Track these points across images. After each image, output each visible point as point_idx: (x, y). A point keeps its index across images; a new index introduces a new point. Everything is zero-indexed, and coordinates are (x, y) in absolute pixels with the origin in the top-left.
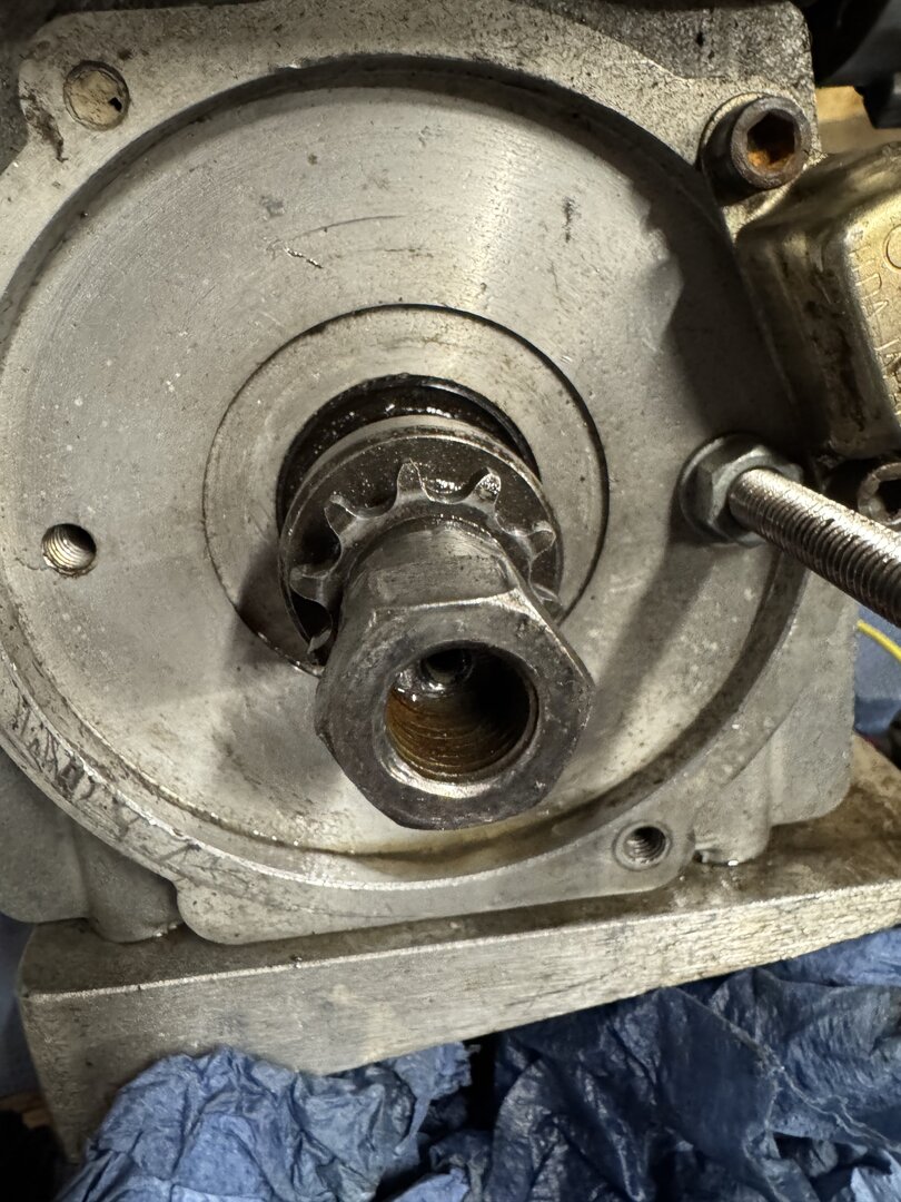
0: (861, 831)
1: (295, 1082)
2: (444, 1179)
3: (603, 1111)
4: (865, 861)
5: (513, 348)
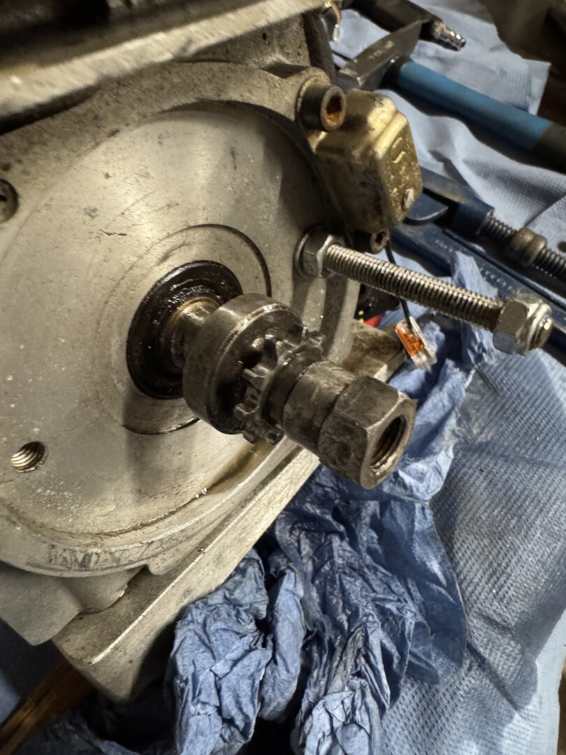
0: (360, 354)
1: (224, 593)
2: (286, 577)
3: (318, 511)
4: (369, 366)
5: (218, 232)
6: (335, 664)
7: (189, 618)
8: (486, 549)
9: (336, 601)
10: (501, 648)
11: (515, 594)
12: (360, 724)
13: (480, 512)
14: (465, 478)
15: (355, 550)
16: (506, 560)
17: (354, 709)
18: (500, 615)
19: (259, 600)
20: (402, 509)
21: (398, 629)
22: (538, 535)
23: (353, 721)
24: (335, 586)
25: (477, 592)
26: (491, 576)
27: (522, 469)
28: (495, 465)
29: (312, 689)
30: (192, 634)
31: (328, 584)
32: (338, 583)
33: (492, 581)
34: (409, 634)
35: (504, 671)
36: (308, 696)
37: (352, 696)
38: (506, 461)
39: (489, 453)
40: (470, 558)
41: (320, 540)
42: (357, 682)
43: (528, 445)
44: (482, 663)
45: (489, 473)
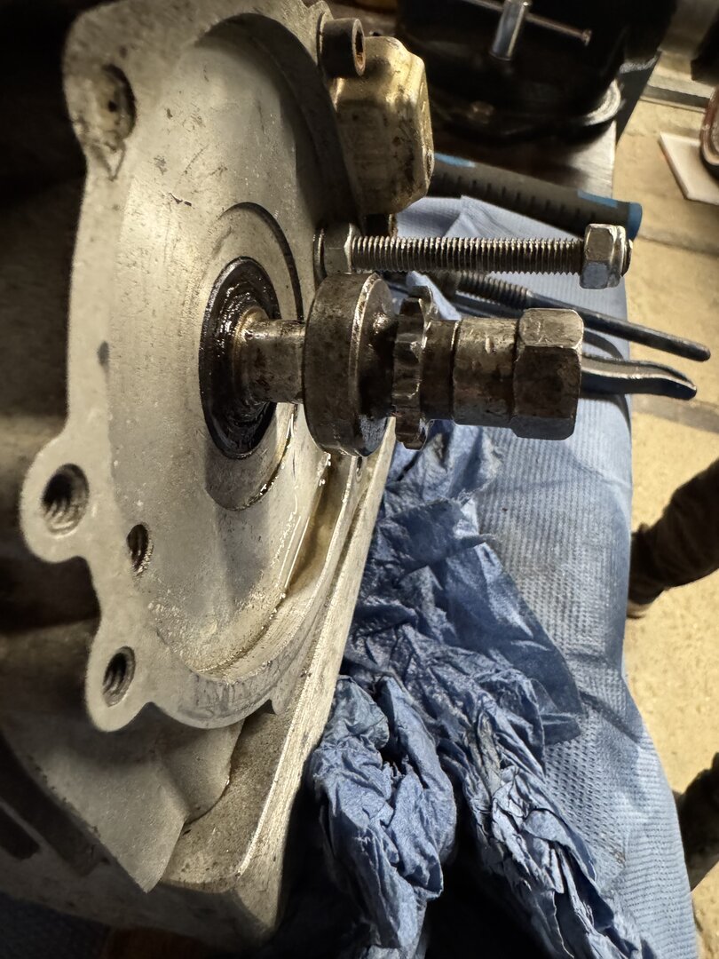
6: (479, 761)
7: (326, 764)
8: (545, 587)
9: (440, 697)
10: (603, 681)
11: (592, 620)
12: (541, 807)
13: (523, 551)
14: (493, 523)
15: (429, 636)
16: (569, 590)
17: (525, 797)
18: (589, 647)
19: (379, 719)
20: (464, 566)
21: (517, 697)
22: (584, 553)
23: (533, 809)
24: (433, 682)
25: (558, 633)
26: (563, 612)
27: (540, 495)
28: (514, 499)
29: (476, 796)
30: (343, 779)
31: (423, 684)
32: (433, 677)
33: (566, 615)
34: (531, 695)
35: (615, 703)
36: (476, 806)
37: (515, 786)
38: (521, 491)
39: (502, 491)
40: (535, 602)
41: (391, 639)
42: (508, 772)
43: (533, 471)
44: (596, 704)
45: (513, 509)
